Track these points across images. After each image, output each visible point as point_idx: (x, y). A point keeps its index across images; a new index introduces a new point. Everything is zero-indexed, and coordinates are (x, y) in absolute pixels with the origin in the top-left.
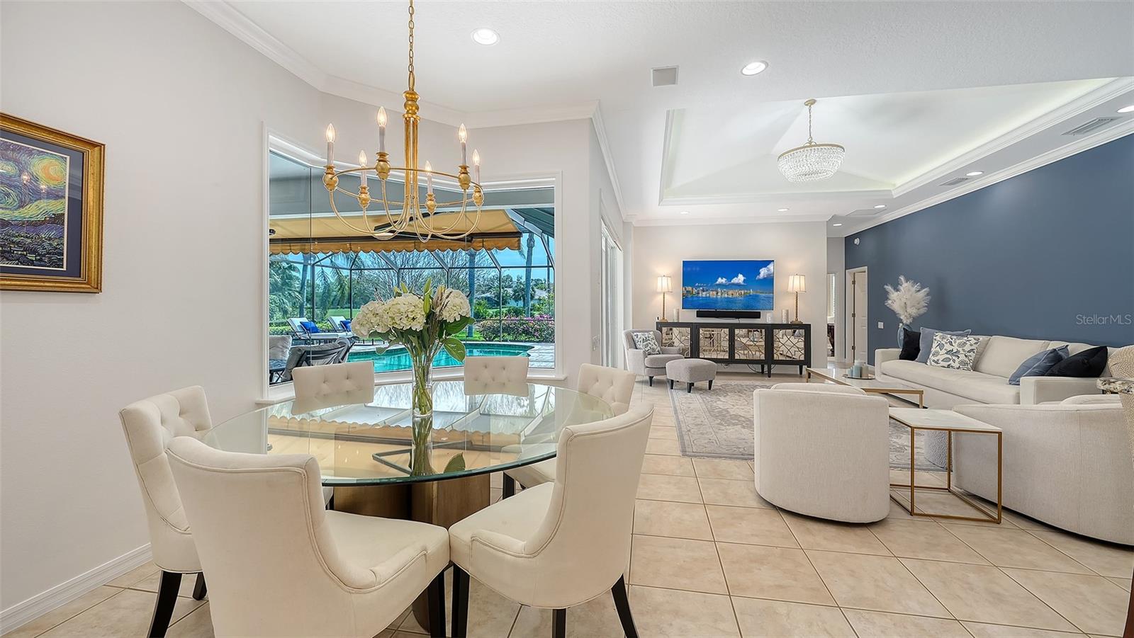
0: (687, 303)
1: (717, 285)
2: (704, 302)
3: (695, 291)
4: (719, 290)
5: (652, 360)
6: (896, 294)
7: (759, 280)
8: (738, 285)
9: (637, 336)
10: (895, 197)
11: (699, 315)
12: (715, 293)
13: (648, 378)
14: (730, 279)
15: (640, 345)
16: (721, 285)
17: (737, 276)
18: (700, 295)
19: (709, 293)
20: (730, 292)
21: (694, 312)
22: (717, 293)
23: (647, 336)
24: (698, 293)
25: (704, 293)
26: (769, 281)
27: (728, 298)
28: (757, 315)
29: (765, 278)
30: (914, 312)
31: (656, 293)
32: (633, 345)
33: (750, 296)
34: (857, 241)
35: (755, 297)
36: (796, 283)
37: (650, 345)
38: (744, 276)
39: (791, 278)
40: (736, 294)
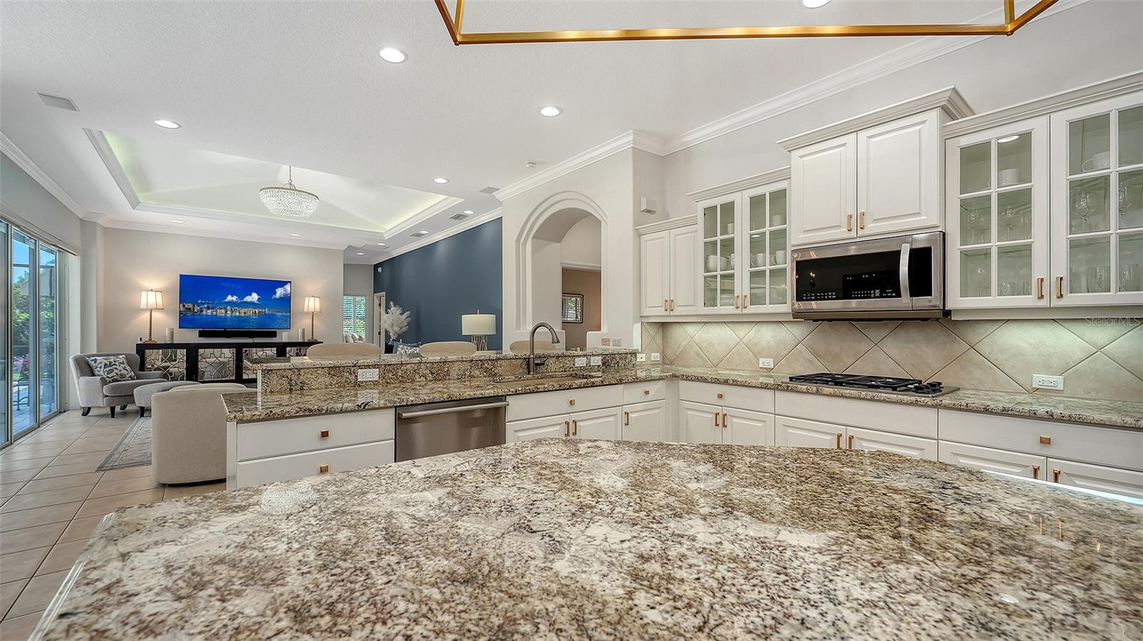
0: (185, 321)
1: (226, 302)
2: (210, 320)
3: (197, 308)
4: (229, 308)
5: (113, 387)
6: (386, 315)
7: (275, 299)
8: (252, 304)
9: (95, 361)
10: (386, 238)
11: (202, 334)
12: (223, 311)
13: (108, 411)
14: (242, 296)
15: (101, 371)
16: (231, 303)
17: (250, 295)
18: (204, 313)
19: (216, 311)
20: (243, 311)
21: (196, 332)
22: (226, 312)
23: (112, 360)
24: (202, 311)
25: (209, 311)
26: (286, 300)
27: (239, 316)
28: (274, 334)
29: (281, 298)
30: (396, 329)
31: (140, 310)
32: (88, 371)
33: (265, 314)
34: (380, 270)
35: (271, 317)
36: (312, 304)
37: (117, 371)
38: (258, 295)
39: (307, 299)
40: (250, 312)
